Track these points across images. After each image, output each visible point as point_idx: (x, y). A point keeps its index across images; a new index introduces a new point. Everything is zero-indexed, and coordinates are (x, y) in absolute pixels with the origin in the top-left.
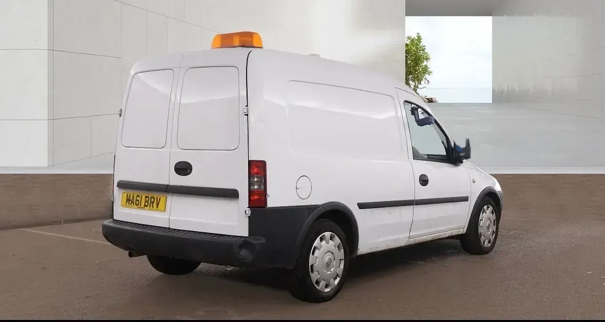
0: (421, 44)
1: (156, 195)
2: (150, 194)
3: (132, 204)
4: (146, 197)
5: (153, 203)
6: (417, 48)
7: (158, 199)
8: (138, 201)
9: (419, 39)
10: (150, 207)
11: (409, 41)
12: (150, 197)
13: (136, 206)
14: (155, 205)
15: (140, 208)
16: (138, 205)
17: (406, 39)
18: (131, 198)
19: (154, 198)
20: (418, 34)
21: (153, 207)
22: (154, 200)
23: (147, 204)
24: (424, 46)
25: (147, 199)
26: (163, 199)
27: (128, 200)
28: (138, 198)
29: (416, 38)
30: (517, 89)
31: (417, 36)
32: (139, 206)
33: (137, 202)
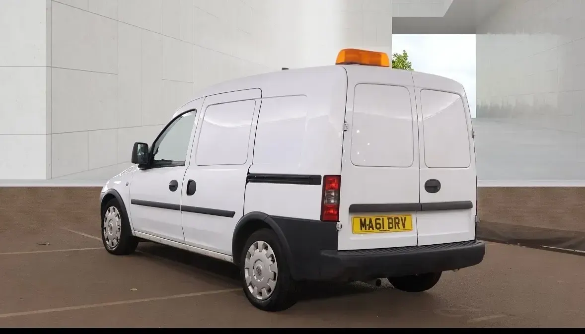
0: (407, 61)
1: (400, 215)
2: (393, 215)
3: (371, 229)
4: (389, 219)
5: (399, 224)
6: (403, 65)
7: (403, 218)
8: (379, 224)
9: (405, 56)
10: (396, 228)
11: (396, 58)
12: (393, 218)
13: (379, 230)
14: (401, 225)
15: (384, 231)
16: (380, 228)
17: (393, 57)
18: (367, 222)
19: (398, 218)
20: (404, 51)
21: (399, 228)
22: (399, 221)
23: (391, 226)
24: (410, 63)
25: (390, 221)
26: (408, 218)
27: (363, 225)
28: (378, 221)
29: (403, 55)
30: (500, 105)
31: (404, 54)
32: (382, 229)
33: (378, 226)
